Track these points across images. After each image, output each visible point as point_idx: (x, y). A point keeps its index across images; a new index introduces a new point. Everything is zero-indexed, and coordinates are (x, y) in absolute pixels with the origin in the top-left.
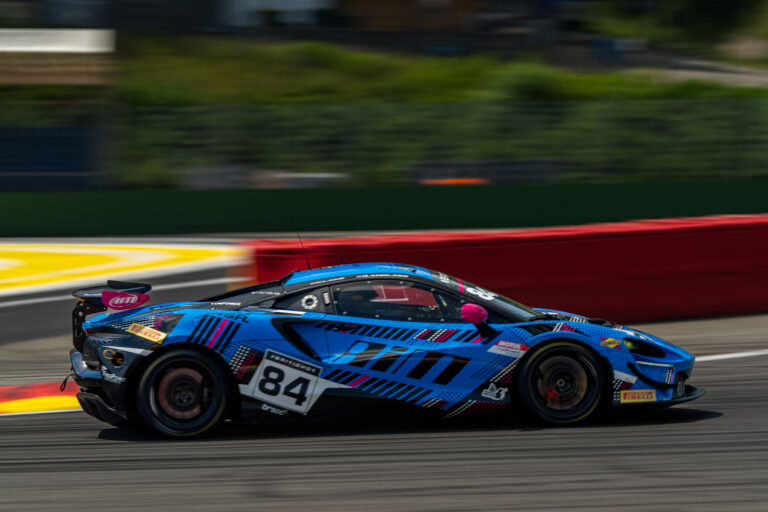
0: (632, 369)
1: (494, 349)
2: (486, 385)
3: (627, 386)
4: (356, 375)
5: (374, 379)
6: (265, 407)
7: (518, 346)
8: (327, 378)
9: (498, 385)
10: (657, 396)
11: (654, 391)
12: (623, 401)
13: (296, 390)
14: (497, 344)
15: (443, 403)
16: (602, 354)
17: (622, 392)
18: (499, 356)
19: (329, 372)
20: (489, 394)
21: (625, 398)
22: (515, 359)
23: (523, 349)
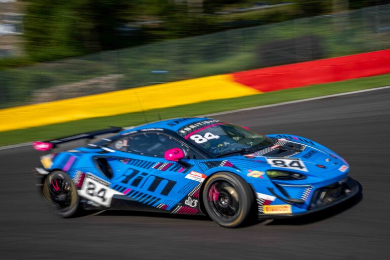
0: (271, 192)
1: (188, 176)
2: (186, 198)
3: (267, 202)
4: (125, 188)
5: (133, 191)
6: (90, 203)
7: (201, 175)
8: (114, 188)
9: (193, 198)
10: (293, 209)
11: (289, 206)
12: (266, 212)
13: (101, 194)
14: (190, 174)
15: (166, 206)
16: (249, 182)
17: (265, 207)
18: (191, 180)
19: (114, 185)
20: (188, 202)
21: (267, 211)
22: (199, 183)
23: (203, 177)
